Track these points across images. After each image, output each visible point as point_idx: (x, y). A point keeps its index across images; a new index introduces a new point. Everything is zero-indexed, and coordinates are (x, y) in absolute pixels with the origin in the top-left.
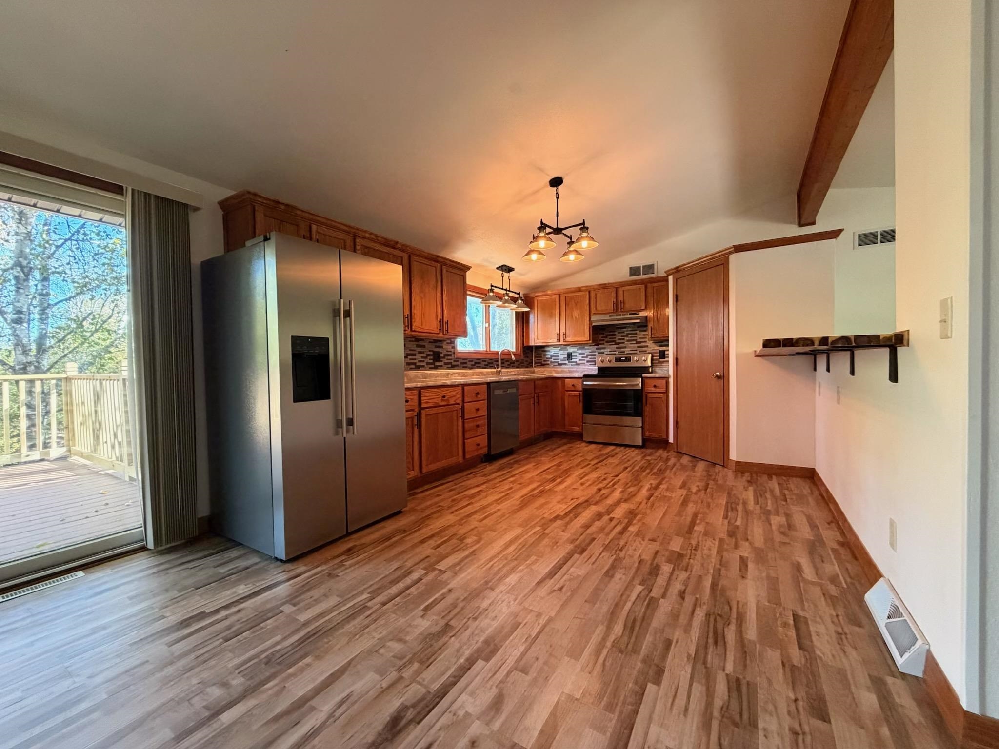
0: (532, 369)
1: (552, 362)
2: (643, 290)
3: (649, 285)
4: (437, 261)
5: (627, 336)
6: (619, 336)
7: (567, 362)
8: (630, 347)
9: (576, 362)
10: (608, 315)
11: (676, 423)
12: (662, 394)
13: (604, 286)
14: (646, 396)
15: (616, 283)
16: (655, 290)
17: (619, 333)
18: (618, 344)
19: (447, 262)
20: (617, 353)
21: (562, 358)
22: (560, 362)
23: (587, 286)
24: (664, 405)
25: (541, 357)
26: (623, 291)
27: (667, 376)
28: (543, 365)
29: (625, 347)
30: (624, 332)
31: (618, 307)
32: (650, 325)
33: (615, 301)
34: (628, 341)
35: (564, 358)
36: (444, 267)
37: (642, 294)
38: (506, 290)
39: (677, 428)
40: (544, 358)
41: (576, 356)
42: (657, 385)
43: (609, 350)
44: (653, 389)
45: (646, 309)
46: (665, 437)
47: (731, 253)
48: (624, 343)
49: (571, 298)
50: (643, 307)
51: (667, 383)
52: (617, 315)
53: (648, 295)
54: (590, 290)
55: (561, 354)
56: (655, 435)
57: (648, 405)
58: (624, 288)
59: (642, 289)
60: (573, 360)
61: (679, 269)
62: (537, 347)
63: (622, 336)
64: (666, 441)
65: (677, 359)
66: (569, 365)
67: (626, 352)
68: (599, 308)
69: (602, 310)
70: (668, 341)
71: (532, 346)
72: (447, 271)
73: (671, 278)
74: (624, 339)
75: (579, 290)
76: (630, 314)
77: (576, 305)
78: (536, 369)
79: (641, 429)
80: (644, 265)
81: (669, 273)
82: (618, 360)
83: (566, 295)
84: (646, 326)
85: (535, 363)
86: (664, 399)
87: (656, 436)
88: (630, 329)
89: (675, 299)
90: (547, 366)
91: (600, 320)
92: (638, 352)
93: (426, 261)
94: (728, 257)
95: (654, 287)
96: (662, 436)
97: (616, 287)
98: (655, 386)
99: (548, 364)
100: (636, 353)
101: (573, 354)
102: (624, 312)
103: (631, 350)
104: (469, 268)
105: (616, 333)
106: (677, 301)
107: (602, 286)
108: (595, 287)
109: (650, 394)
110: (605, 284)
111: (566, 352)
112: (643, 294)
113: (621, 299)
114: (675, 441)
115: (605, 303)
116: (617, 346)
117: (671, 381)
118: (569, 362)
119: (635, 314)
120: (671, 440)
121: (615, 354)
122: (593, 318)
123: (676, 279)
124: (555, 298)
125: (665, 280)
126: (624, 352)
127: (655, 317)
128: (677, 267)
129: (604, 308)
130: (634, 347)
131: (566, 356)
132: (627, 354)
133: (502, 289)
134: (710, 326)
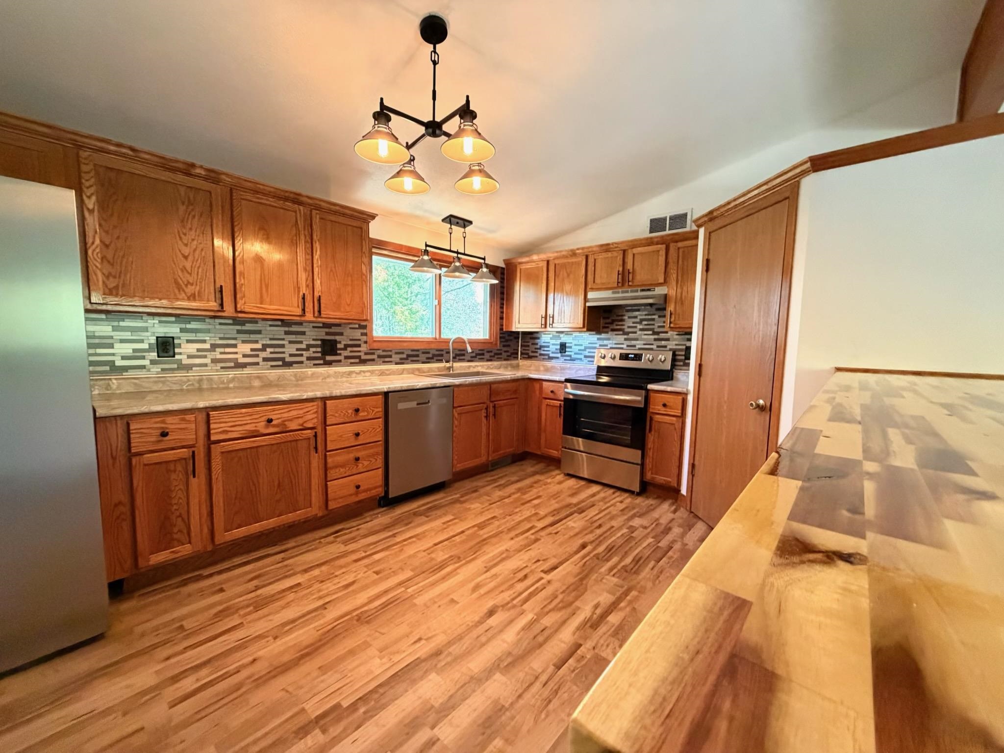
0: (514, 362)
1: (541, 355)
2: (663, 253)
3: (672, 245)
4: (300, 203)
5: (640, 322)
6: (629, 323)
7: (559, 355)
8: (644, 340)
9: (570, 356)
10: (611, 291)
11: (693, 466)
12: (674, 419)
13: (606, 248)
14: (651, 419)
15: (622, 243)
16: (681, 254)
17: (629, 317)
18: (628, 333)
19: (323, 204)
20: (624, 346)
21: (554, 350)
22: (551, 355)
23: (583, 249)
24: (677, 438)
25: (528, 346)
26: (634, 255)
27: (685, 390)
28: (530, 358)
29: (636, 339)
30: (636, 317)
31: (625, 279)
32: (671, 308)
33: (621, 269)
34: (641, 330)
35: (556, 349)
36: (314, 212)
37: (660, 258)
38: (458, 253)
39: (693, 476)
40: (532, 348)
41: (570, 347)
42: (668, 404)
43: (614, 342)
44: (662, 410)
45: (665, 282)
46: (676, 485)
47: (804, 173)
48: (635, 333)
49: (564, 266)
50: (661, 280)
51: (684, 403)
52: (623, 292)
53: (670, 260)
54: (587, 256)
55: (553, 344)
56: (660, 479)
57: (653, 433)
58: (635, 251)
59: (661, 253)
60: (567, 353)
61: (715, 214)
62: (525, 334)
63: (634, 323)
64: (678, 491)
65: (700, 366)
66: (562, 359)
67: (638, 347)
68: (598, 281)
69: (603, 284)
70: (690, 334)
71: (518, 333)
72: (321, 219)
73: (702, 231)
74: (636, 327)
75: (573, 253)
76: (643, 290)
77: (568, 275)
78: (521, 362)
79: (639, 467)
80: (672, 214)
81: (699, 223)
82: (625, 357)
83: (557, 262)
84: (665, 309)
85: (522, 354)
86: (678, 426)
87: (662, 482)
88: (644, 313)
89: (705, 268)
90: (536, 358)
91: (598, 297)
92: (654, 347)
93: (271, 201)
94: (799, 183)
95: (679, 248)
96: (670, 482)
97: (624, 250)
98: (665, 405)
99: (537, 357)
100: (652, 349)
101: (567, 345)
102: (634, 287)
103: (644, 344)
104: (373, 217)
105: (626, 318)
106: (707, 270)
107: (604, 248)
108: (594, 249)
109: (658, 416)
110: (608, 245)
111: (559, 342)
112: (662, 259)
113: (629, 266)
114: (690, 494)
115: (607, 273)
116: (626, 337)
117: (690, 399)
118: (562, 356)
119: (649, 290)
120: (684, 491)
121: (622, 348)
122: (591, 295)
123: (710, 233)
124: (542, 266)
125: (695, 235)
126: (634, 346)
127: (679, 295)
128: (711, 212)
129: (604, 281)
130: (650, 339)
131: (559, 347)
132: (640, 349)
133: (450, 251)
134: (756, 314)
